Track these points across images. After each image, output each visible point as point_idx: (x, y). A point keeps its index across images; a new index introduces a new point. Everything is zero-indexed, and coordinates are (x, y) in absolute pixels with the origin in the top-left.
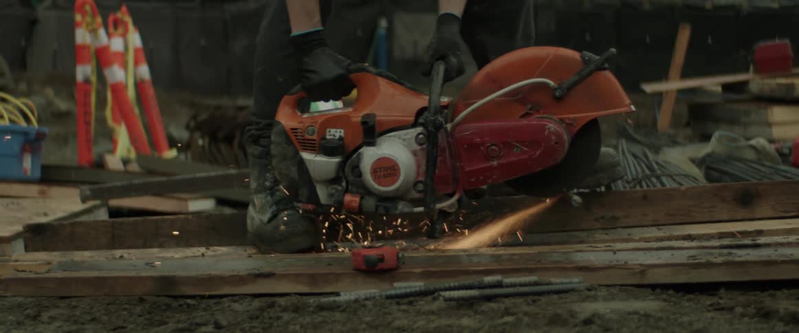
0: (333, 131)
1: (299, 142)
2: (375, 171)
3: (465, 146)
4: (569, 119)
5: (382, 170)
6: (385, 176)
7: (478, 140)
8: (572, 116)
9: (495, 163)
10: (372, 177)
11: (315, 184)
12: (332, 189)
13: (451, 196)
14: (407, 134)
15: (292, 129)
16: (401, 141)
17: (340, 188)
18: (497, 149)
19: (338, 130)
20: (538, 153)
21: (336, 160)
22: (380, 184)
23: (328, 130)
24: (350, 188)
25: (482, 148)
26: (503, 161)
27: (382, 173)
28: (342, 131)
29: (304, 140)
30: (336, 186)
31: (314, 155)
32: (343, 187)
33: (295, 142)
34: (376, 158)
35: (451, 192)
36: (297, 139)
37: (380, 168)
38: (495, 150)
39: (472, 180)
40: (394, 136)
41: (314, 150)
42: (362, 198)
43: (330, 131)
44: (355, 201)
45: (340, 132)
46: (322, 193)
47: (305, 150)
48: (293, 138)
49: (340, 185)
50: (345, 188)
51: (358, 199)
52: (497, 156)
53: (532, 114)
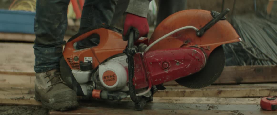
0: (87, 58)
1: (71, 65)
2: (104, 78)
3: (151, 63)
4: (206, 47)
5: (108, 77)
6: (109, 80)
7: (158, 59)
8: (207, 45)
9: (167, 71)
10: (103, 81)
11: (80, 85)
13: (147, 88)
14: (121, 58)
15: (68, 58)
16: (119, 62)
17: (92, 87)
18: (167, 64)
19: (90, 58)
20: (189, 65)
21: (87, 73)
22: (107, 84)
23: (85, 58)
24: (97, 86)
25: (160, 64)
26: (171, 70)
27: (108, 79)
28: (92, 58)
29: (73, 63)
30: (90, 86)
31: (77, 71)
32: (93, 86)
33: (69, 65)
34: (105, 71)
35: (146, 87)
36: (70, 63)
37: (107, 76)
38: (166, 65)
39: (156, 81)
40: (116, 59)
41: (79, 68)
42: (101, 92)
43: (86, 58)
44: (98, 94)
45: (91, 58)
46: (85, 90)
47: (74, 68)
48: (68, 63)
49: (92, 85)
50: (95, 86)
51: (99, 93)
52: (168, 68)
53: (186, 45)
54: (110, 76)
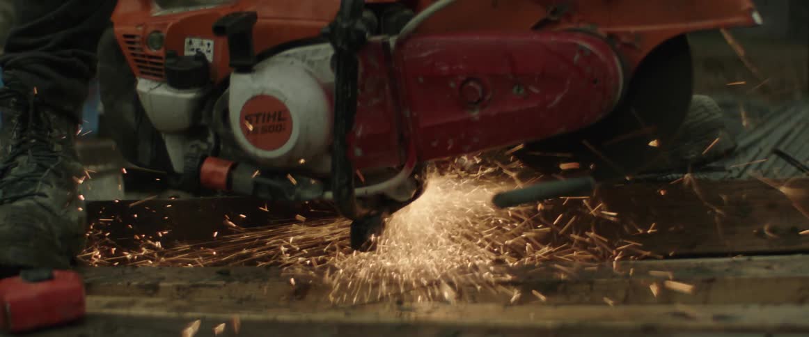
0: (196, 42)
1: (137, 61)
2: (246, 116)
3: (421, 80)
4: (628, 33)
5: (261, 118)
6: (265, 130)
7: (445, 68)
8: (633, 29)
9: (475, 114)
10: (243, 130)
11: (163, 135)
12: (193, 146)
14: (316, 52)
15: (126, 36)
16: (305, 65)
17: (204, 147)
18: (479, 88)
19: (206, 42)
20: (558, 98)
21: (189, 95)
22: (255, 143)
23: (187, 40)
24: (222, 146)
25: (452, 85)
26: (492, 111)
27: (260, 124)
28: (212, 42)
29: (143, 56)
30: (197, 142)
31: (155, 85)
32: (209, 144)
33: (130, 59)
34: (249, 96)
36: (134, 55)
37: (257, 116)
38: (474, 90)
39: (434, 144)
40: (295, 55)
41: (160, 76)
42: (233, 168)
43: (191, 43)
44: (220, 174)
45: (209, 44)
46: (176, 154)
47: (144, 74)
48: (127, 52)
49: (204, 139)
50: (213, 146)
51: (224, 170)
52: (479, 101)
53: (556, 23)
54: (269, 116)
